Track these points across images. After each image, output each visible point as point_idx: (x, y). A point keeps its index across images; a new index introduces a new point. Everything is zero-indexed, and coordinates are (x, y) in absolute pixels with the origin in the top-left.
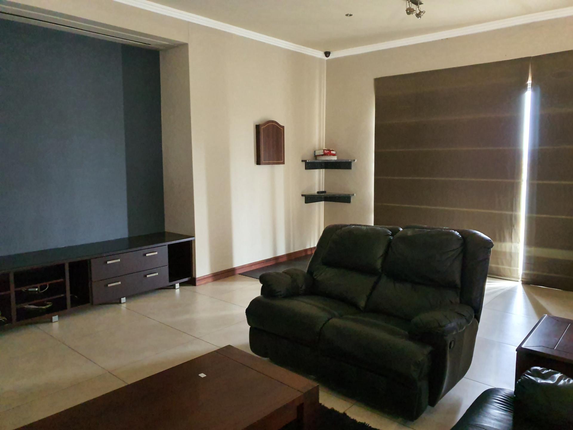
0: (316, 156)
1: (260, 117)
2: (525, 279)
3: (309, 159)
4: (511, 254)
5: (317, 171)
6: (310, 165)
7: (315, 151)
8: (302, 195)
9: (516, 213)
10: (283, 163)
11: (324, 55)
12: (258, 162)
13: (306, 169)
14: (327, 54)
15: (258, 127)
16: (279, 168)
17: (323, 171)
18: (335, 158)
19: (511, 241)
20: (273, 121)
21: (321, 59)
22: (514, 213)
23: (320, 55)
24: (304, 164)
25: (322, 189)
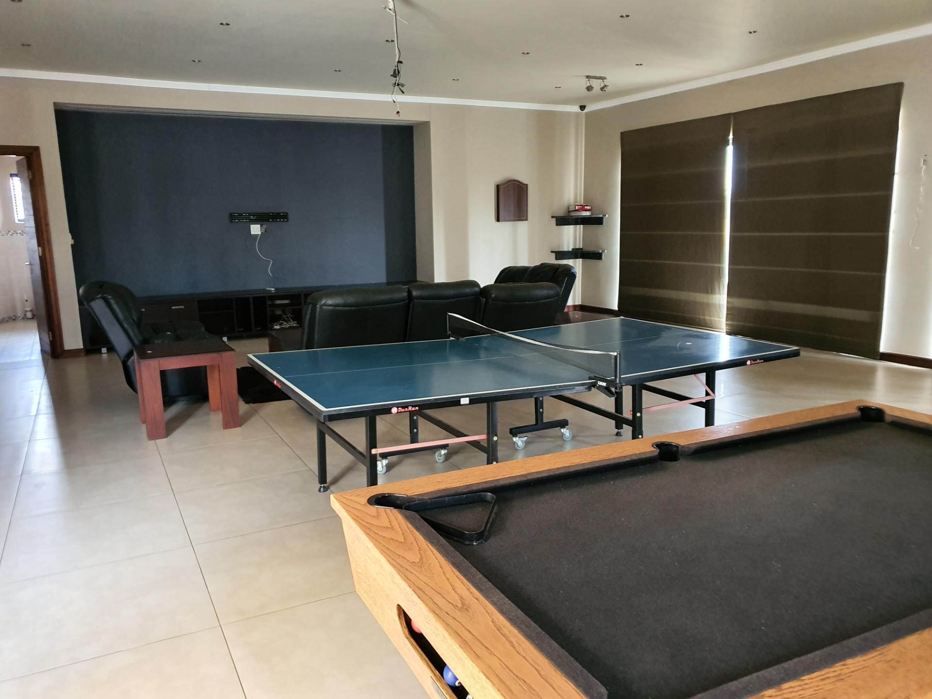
0: (569, 212)
1: (501, 177)
2: (729, 329)
3: (561, 213)
4: (719, 305)
5: (571, 228)
6: (563, 220)
7: (569, 207)
8: (552, 252)
9: (723, 266)
10: (526, 220)
11: (579, 109)
12: (498, 220)
13: (557, 225)
14: (582, 108)
15: (498, 187)
16: (522, 226)
17: (580, 228)
18: (588, 214)
19: (720, 294)
20: (514, 180)
21: (577, 114)
22: (721, 265)
23: (576, 109)
24: (554, 220)
25: (579, 245)
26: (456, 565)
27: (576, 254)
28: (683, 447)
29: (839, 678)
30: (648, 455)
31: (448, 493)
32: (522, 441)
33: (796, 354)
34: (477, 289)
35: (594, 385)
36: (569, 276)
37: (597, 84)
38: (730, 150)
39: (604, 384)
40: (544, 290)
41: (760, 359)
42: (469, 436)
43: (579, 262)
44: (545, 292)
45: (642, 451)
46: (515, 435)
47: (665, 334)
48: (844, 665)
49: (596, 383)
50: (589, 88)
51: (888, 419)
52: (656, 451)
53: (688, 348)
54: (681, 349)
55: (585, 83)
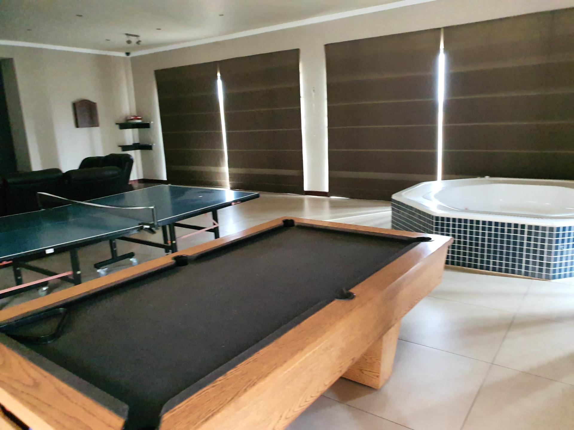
0: (127, 120)
1: (75, 98)
2: (231, 187)
3: (122, 121)
4: (224, 173)
6: (125, 125)
7: (127, 117)
8: (118, 146)
10: (98, 126)
11: (126, 55)
12: (77, 126)
13: (120, 129)
14: (128, 54)
15: (74, 104)
17: (136, 130)
18: (139, 121)
19: (223, 166)
20: (86, 100)
21: (123, 58)
23: (123, 55)
24: (117, 126)
25: (137, 141)
26: (31, 359)
27: (135, 147)
28: (191, 256)
29: (255, 361)
30: (169, 265)
31: (29, 314)
32: (104, 271)
33: (257, 196)
34: (60, 174)
35: (141, 228)
36: (129, 161)
37: (134, 40)
38: (219, 83)
39: (148, 227)
40: (110, 171)
41: (240, 201)
42: (59, 274)
43: (138, 151)
44: (111, 173)
45: (166, 263)
46: (98, 268)
47: (187, 193)
48: (258, 353)
49: (143, 226)
50: (129, 42)
51: (296, 224)
52: (174, 261)
53: (200, 199)
54: (196, 200)
55: (126, 38)
